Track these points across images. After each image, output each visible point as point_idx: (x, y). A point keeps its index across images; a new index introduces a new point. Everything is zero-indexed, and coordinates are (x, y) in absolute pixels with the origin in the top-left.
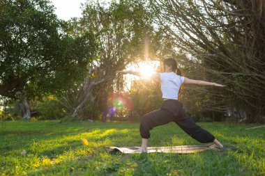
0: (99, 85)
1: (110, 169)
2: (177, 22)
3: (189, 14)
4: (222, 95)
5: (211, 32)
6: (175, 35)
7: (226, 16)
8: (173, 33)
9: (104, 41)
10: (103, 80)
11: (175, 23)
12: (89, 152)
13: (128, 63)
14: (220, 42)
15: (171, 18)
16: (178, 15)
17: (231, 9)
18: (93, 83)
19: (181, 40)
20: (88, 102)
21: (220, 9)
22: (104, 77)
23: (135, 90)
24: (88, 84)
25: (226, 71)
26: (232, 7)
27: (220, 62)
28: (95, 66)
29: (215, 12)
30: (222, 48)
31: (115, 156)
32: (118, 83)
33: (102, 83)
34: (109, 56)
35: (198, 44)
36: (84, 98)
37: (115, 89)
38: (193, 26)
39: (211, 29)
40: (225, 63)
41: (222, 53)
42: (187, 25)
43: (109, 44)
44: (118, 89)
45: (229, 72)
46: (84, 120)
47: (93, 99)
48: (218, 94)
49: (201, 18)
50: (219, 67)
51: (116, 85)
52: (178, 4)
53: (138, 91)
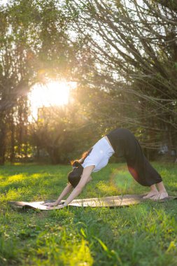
1: (23, 235)
2: (101, 30)
3: (117, 21)
4: (157, 129)
5: (145, 45)
6: (98, 47)
7: (163, 25)
8: (95, 44)
11: (98, 31)
13: (33, 84)
14: (155, 59)
15: (94, 25)
16: (102, 19)
17: (170, 17)
19: (106, 55)
21: (157, 15)
23: (43, 121)
25: (163, 97)
26: (172, 14)
27: (155, 85)
29: (150, 19)
30: (158, 67)
32: (21, 111)
35: (127, 61)
37: (16, 121)
38: (123, 37)
39: (145, 41)
40: (163, 87)
41: (158, 74)
42: (114, 35)
44: (20, 120)
45: (167, 98)
48: (153, 126)
49: (132, 25)
50: (155, 92)
51: (17, 113)
52: (102, 5)
53: (47, 123)
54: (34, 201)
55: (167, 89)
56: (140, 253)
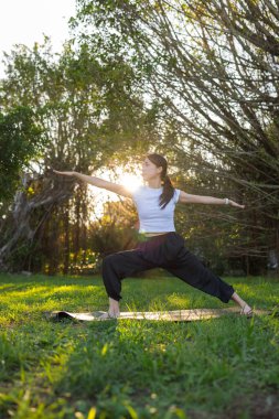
0: (42, 208)
2: (185, 91)
3: (206, 77)
5: (247, 112)
6: (182, 116)
7: (273, 81)
8: (178, 113)
9: (51, 126)
10: (49, 198)
11: (182, 95)
12: (12, 320)
13: (96, 169)
14: (260, 130)
15: (176, 84)
16: (188, 78)
18: (31, 204)
19: (192, 126)
20: (23, 239)
21: (263, 68)
22: (51, 192)
23: (108, 219)
24: (22, 206)
25: (269, 183)
27: (258, 167)
28: (35, 172)
30: (264, 142)
31: (58, 325)
32: (78, 204)
33: (48, 204)
34: (61, 154)
35: (221, 133)
36: (14, 232)
37: (72, 215)
38: (215, 100)
40: (269, 169)
41: (263, 151)
43: (60, 132)
44: (78, 217)
45: (275, 184)
46: (15, 271)
47: (31, 234)
49: (229, 84)
50: (258, 176)
51: (73, 208)
52: (187, 57)
53: (115, 221)
54: (78, 312)
55: (275, 171)
56: (189, 363)
